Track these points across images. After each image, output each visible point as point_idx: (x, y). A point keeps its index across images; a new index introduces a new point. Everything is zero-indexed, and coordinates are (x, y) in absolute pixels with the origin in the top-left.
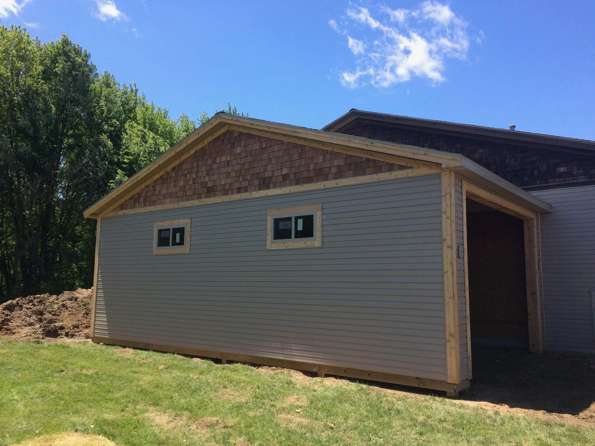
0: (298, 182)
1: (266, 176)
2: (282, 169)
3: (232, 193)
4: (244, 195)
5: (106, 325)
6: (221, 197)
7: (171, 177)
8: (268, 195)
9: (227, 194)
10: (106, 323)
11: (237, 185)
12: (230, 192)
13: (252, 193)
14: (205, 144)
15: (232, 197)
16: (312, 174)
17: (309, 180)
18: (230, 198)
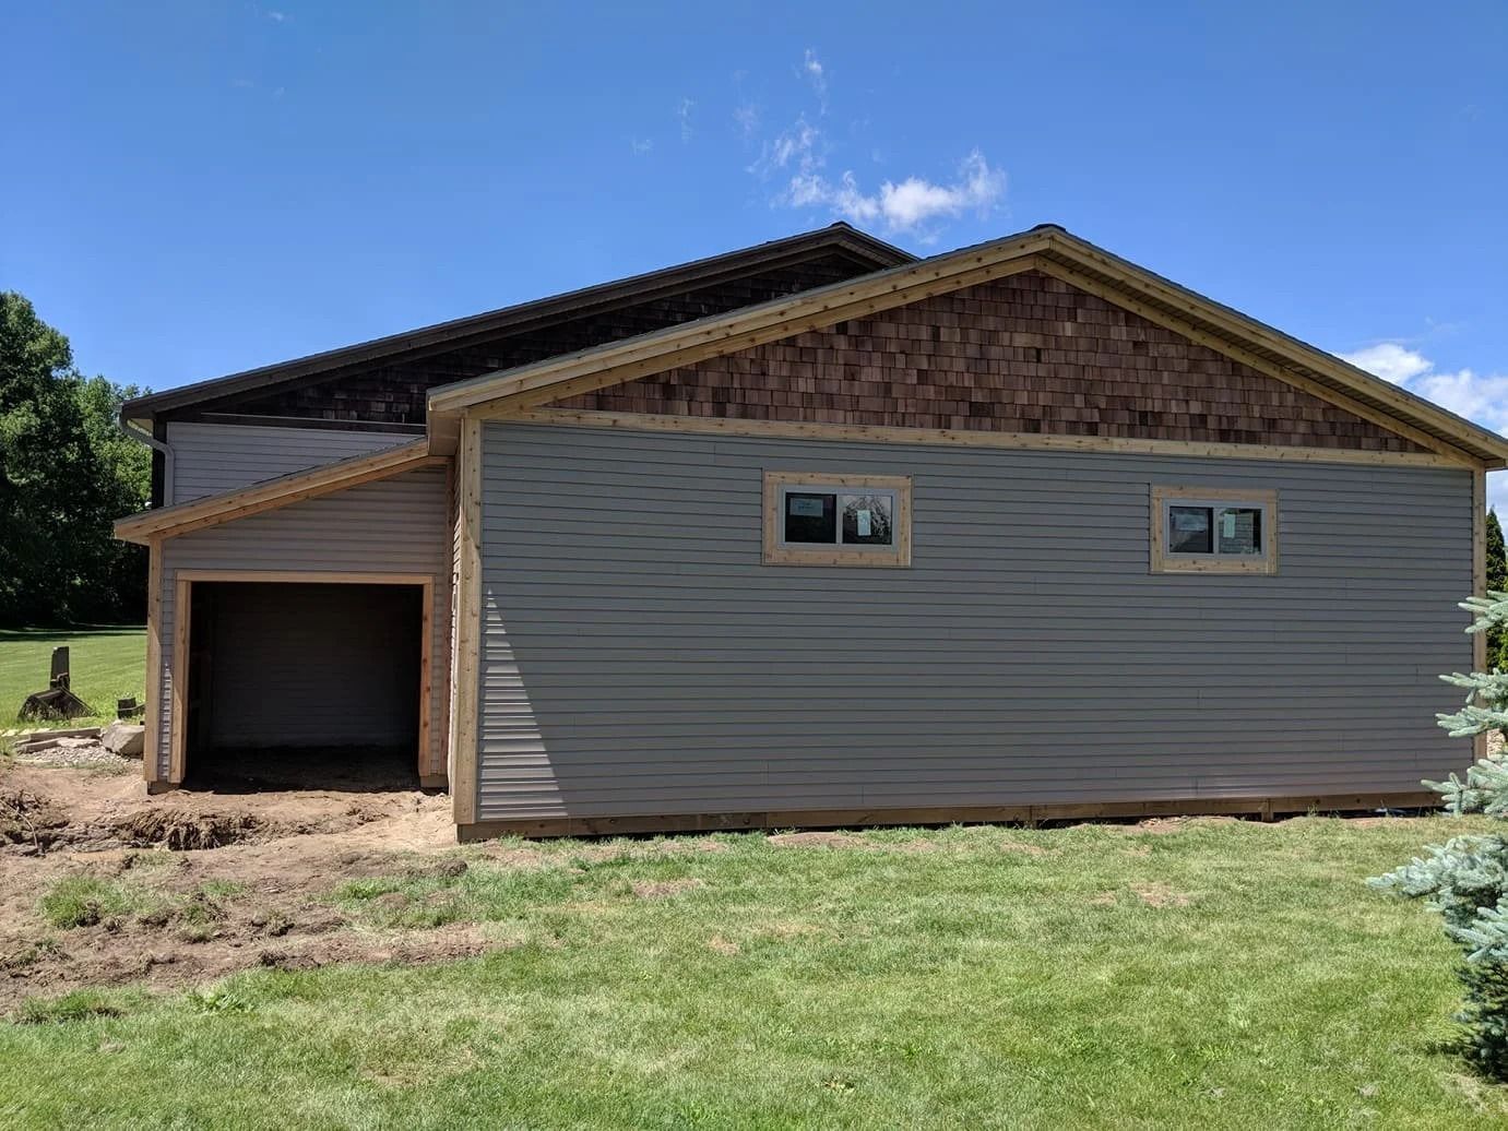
0: (1224, 436)
1: (1149, 408)
2: (1187, 401)
3: (1053, 430)
4: (1088, 442)
5: (553, 779)
6: (1019, 435)
7: (832, 348)
8: (1154, 452)
9: (1037, 430)
10: (549, 773)
11: (1068, 415)
12: (1044, 426)
13: (1110, 439)
14: (964, 285)
15: (1050, 441)
16: (1257, 427)
17: (1251, 438)
18: (1047, 441)
